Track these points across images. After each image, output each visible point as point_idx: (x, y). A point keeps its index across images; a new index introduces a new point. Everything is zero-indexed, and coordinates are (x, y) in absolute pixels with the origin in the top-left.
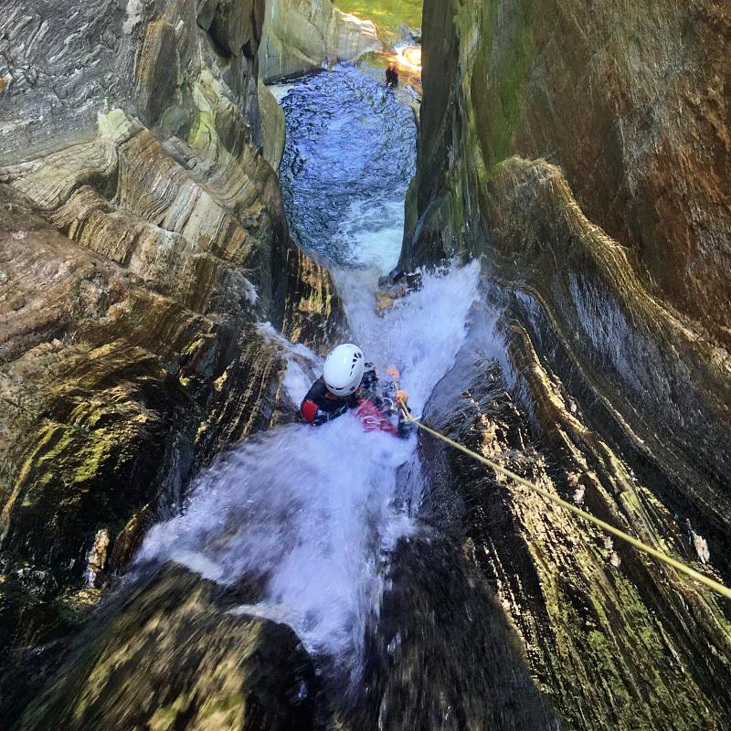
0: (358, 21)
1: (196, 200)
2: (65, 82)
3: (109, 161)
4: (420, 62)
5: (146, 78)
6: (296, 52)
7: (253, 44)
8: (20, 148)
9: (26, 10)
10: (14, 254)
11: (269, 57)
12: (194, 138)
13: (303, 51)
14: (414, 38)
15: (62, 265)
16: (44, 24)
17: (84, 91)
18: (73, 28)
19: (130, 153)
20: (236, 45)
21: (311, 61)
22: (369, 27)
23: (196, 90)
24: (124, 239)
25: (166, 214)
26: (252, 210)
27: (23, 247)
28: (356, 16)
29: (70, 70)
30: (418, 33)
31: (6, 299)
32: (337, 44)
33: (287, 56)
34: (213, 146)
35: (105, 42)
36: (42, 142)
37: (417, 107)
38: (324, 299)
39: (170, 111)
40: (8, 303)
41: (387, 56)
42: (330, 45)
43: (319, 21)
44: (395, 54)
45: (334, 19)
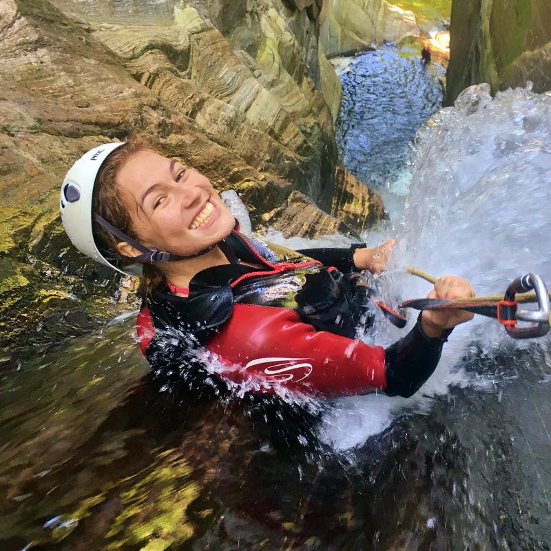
0: (401, 11)
1: (257, 93)
3: (182, 42)
4: (448, 45)
6: (352, 34)
8: (104, 15)
10: (82, 70)
11: (330, 37)
12: (260, 57)
13: (357, 33)
14: (445, 26)
15: (127, 89)
19: (201, 42)
21: (363, 42)
22: (410, 17)
23: (264, 19)
24: (190, 98)
25: (231, 98)
26: (307, 119)
27: (92, 68)
28: (400, 7)
30: (447, 22)
31: (72, 97)
32: (384, 28)
33: (344, 37)
34: (276, 65)
36: (124, 17)
37: (444, 79)
38: (363, 205)
39: (240, 30)
40: (73, 101)
41: (424, 39)
42: (379, 29)
43: (370, 10)
44: (431, 38)
45: (382, 9)
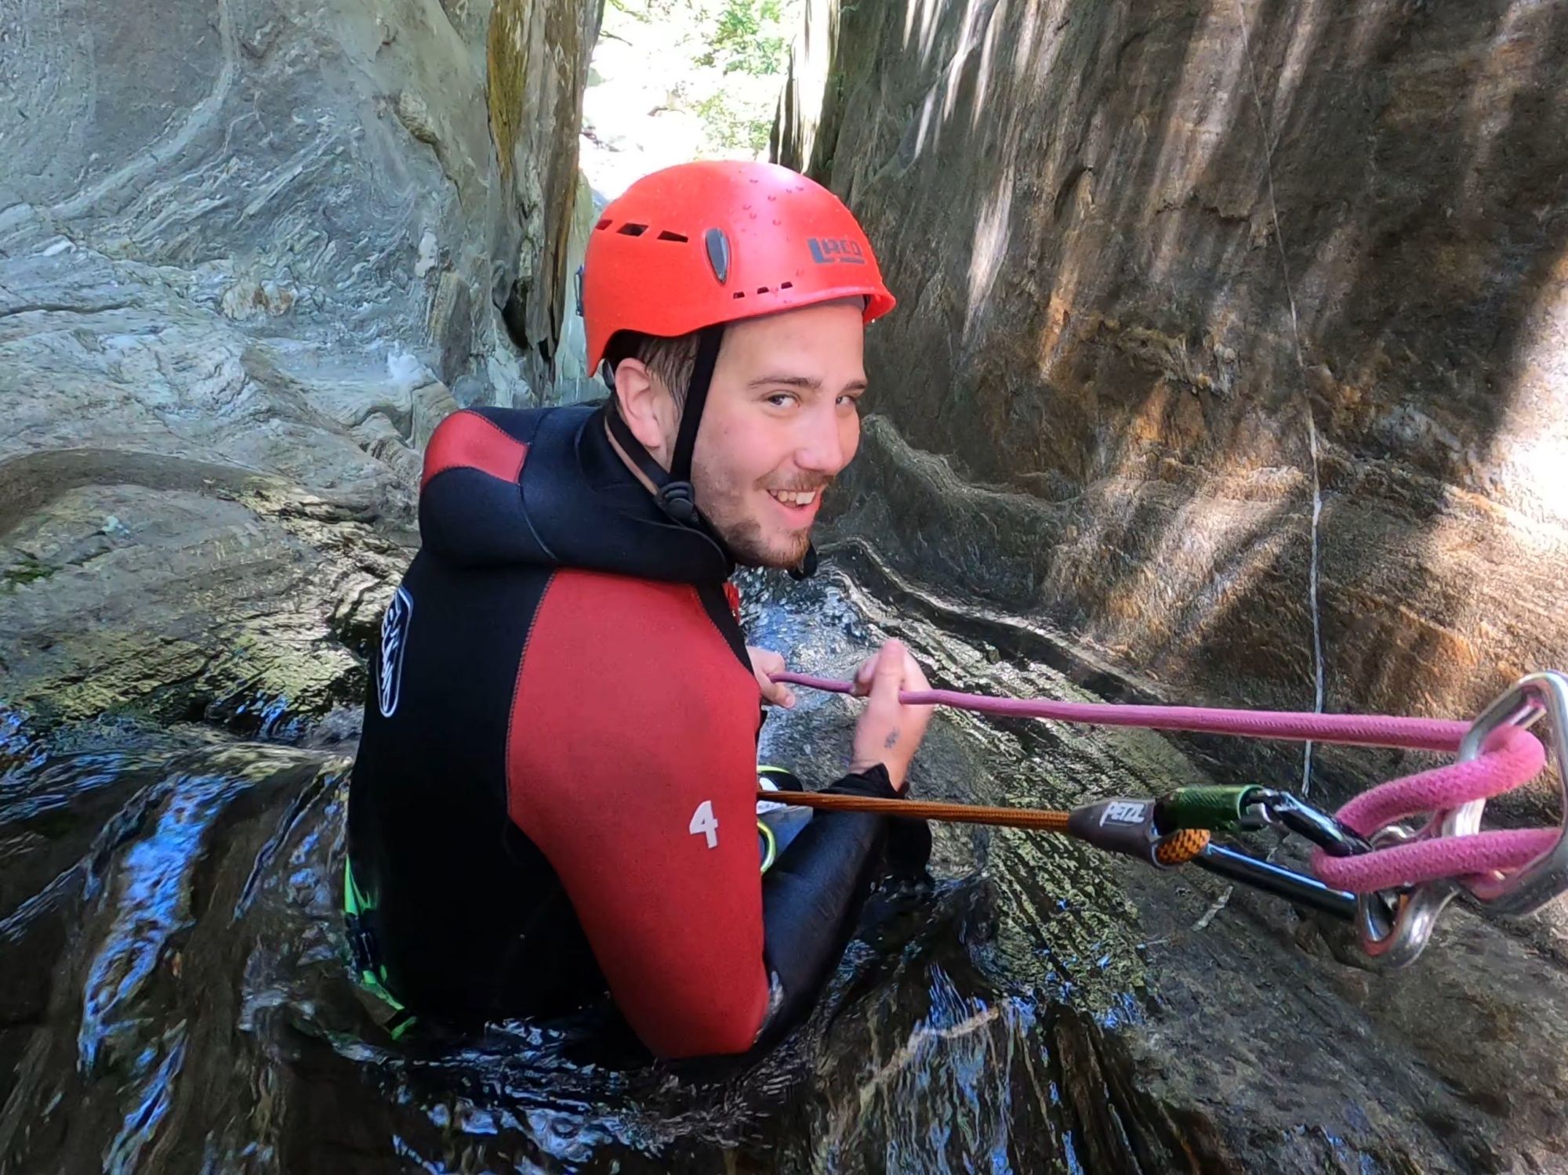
2: (353, 313)
5: (439, 331)
7: (550, 343)
9: (313, 223)
16: (332, 245)
17: (373, 330)
18: (362, 255)
20: (535, 336)
29: (358, 302)
35: (397, 280)
